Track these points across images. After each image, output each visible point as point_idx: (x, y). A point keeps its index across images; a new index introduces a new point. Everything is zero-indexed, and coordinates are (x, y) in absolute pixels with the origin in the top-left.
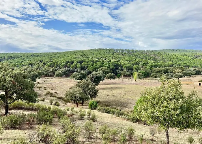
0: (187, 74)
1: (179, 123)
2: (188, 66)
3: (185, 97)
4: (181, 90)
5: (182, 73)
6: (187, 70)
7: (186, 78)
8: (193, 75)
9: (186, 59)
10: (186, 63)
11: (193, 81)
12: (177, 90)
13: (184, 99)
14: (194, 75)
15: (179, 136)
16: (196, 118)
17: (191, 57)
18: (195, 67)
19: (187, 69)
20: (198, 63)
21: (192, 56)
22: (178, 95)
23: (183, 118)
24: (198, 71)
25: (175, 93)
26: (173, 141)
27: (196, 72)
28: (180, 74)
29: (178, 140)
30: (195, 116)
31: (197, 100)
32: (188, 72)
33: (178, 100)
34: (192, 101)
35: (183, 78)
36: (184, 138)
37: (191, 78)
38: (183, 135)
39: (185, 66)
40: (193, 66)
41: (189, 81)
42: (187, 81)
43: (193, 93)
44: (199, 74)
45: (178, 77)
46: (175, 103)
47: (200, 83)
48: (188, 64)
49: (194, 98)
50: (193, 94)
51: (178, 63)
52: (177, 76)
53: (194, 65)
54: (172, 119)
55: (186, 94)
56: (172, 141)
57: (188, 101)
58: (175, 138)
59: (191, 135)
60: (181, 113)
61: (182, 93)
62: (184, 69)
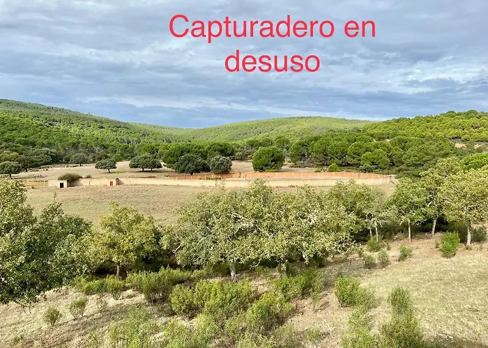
0: (32, 162)
1: (24, 286)
2: (33, 144)
3: (35, 220)
4: (25, 205)
5: (20, 161)
6: (31, 152)
7: (30, 173)
8: (45, 164)
9: (25, 126)
10: (26, 137)
11: (46, 179)
12: (16, 206)
13: (35, 225)
14: (49, 163)
15: (23, 318)
16: (63, 263)
17: (39, 122)
18: (50, 145)
19: (31, 150)
20: (54, 137)
21: (40, 119)
22: (20, 218)
23: (34, 271)
24: (57, 156)
25: (12, 214)
26: (9, 335)
27: (52, 157)
28: (14, 164)
29: (22, 329)
30: (62, 258)
31: (62, 221)
32: (34, 158)
33: (19, 229)
34: (51, 225)
35: (22, 174)
36: (35, 319)
37: (41, 172)
38: (33, 311)
39: (26, 143)
40: (43, 144)
41: (37, 179)
42: (32, 179)
43: (52, 208)
44: (57, 162)
45: (10, 172)
46: (11, 238)
47: (62, 182)
48: (31, 139)
49: (56, 219)
50: (54, 210)
51: (7, 135)
52: (5, 169)
53: (45, 142)
54: (6, 282)
55: (37, 213)
56: (6, 338)
57: (43, 228)
58: (13, 327)
59: (51, 304)
60: (28, 261)
61: (28, 212)
62: (23, 150)
